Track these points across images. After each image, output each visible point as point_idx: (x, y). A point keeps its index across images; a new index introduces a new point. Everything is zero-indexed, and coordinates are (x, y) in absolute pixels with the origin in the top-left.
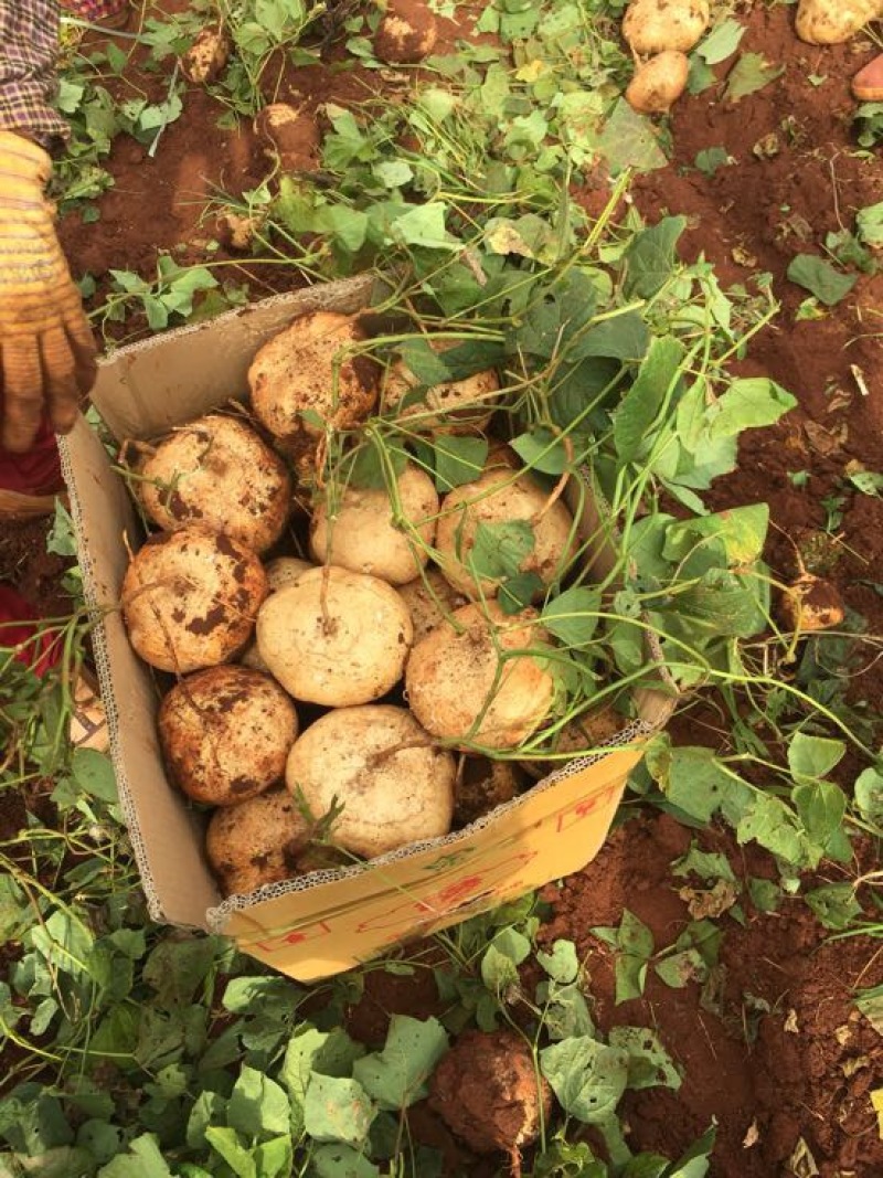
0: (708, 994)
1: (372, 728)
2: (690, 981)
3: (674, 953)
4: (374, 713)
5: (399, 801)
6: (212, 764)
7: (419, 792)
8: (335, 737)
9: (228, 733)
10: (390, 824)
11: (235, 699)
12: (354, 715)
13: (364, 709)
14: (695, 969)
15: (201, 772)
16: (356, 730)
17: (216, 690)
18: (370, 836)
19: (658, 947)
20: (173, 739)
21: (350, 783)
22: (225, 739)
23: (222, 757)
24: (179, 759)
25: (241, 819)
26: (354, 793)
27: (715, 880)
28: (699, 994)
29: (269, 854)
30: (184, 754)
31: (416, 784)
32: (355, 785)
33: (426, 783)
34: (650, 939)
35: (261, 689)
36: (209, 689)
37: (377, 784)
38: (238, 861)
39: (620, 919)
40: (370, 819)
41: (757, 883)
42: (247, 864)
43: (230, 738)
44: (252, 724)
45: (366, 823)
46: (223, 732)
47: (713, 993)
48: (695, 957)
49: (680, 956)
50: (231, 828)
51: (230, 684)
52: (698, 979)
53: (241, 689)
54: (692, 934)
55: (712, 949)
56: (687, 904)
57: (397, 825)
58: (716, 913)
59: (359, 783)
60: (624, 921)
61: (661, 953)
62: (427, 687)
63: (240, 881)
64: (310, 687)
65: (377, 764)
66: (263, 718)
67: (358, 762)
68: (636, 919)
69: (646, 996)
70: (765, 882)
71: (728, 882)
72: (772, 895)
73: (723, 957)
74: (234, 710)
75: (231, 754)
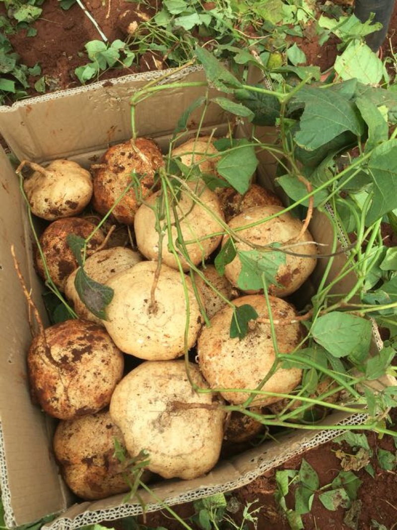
0: (350, 516)
1: (172, 381)
2: (339, 507)
3: (330, 489)
4: (174, 368)
5: (187, 439)
6: (64, 398)
7: (202, 432)
8: (146, 386)
9: (76, 377)
10: (179, 456)
11: (84, 351)
12: (160, 369)
13: (168, 365)
14: (343, 500)
15: (55, 402)
16: (162, 381)
17: (70, 343)
18: (165, 464)
19: (322, 484)
20: (38, 375)
21: (153, 423)
22: (74, 381)
23: (71, 394)
24: (41, 390)
25: (77, 430)
26: (156, 431)
27: (358, 448)
28: (344, 516)
29: (95, 457)
30: (44, 387)
31: (199, 426)
32: (157, 425)
33: (207, 424)
34: (316, 479)
35: (102, 344)
36: (66, 341)
37: (173, 425)
38: (73, 459)
39: (300, 465)
40: (165, 452)
41: (382, 452)
42: (79, 461)
43: (78, 381)
44: (94, 370)
45: (163, 454)
46: (72, 376)
47: (352, 516)
48: (343, 493)
49: (333, 492)
50: (70, 435)
51: (80, 339)
52: (344, 506)
53: (89, 344)
54: (342, 478)
55: (354, 490)
56: (340, 461)
57: (183, 457)
58: (358, 468)
59: (160, 424)
60: (302, 467)
61: (322, 488)
62: (214, 359)
63: (74, 471)
64: (134, 346)
65: (174, 410)
66: (102, 367)
67: (161, 407)
68: (310, 466)
69: (311, 512)
70: (387, 452)
71: (365, 450)
72: (391, 461)
73: (360, 496)
74: (83, 360)
75: (78, 393)
